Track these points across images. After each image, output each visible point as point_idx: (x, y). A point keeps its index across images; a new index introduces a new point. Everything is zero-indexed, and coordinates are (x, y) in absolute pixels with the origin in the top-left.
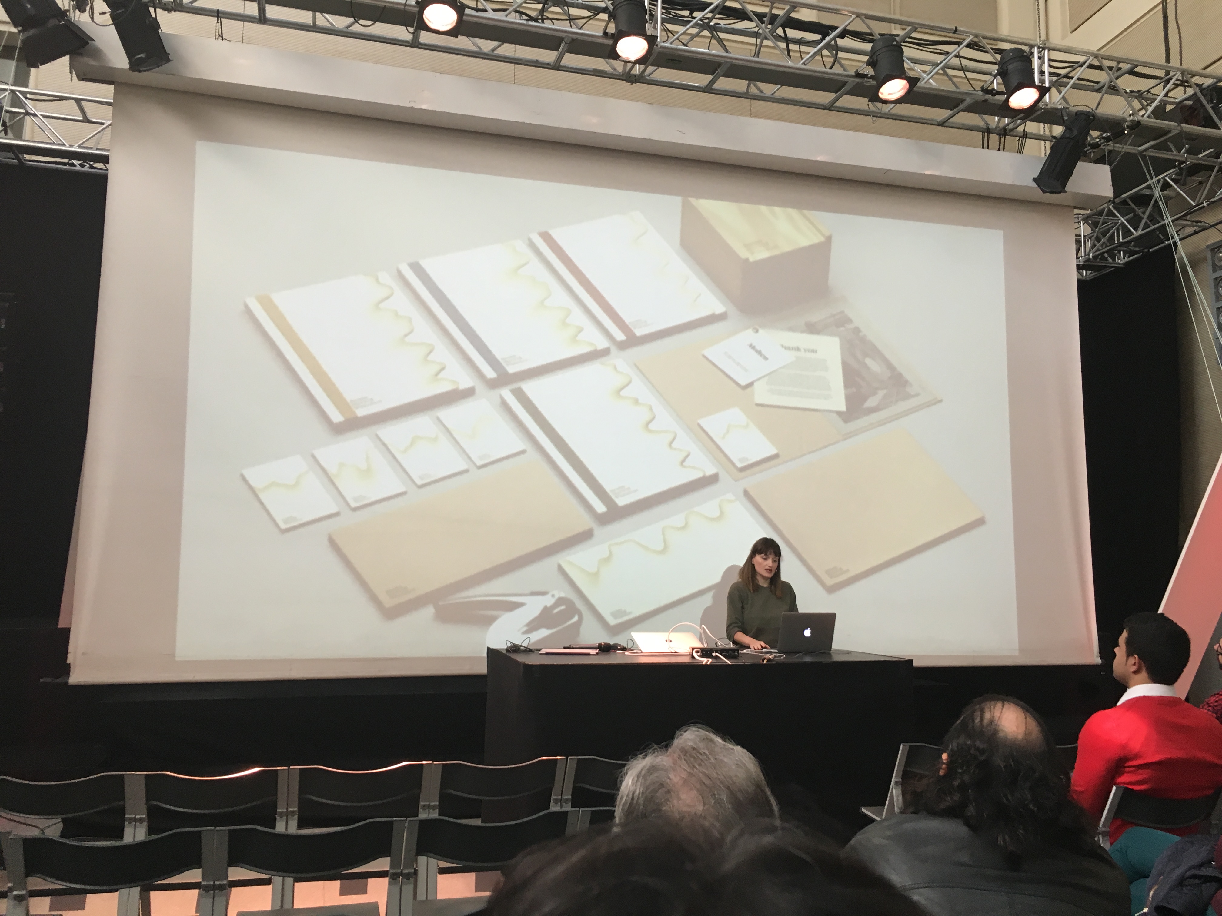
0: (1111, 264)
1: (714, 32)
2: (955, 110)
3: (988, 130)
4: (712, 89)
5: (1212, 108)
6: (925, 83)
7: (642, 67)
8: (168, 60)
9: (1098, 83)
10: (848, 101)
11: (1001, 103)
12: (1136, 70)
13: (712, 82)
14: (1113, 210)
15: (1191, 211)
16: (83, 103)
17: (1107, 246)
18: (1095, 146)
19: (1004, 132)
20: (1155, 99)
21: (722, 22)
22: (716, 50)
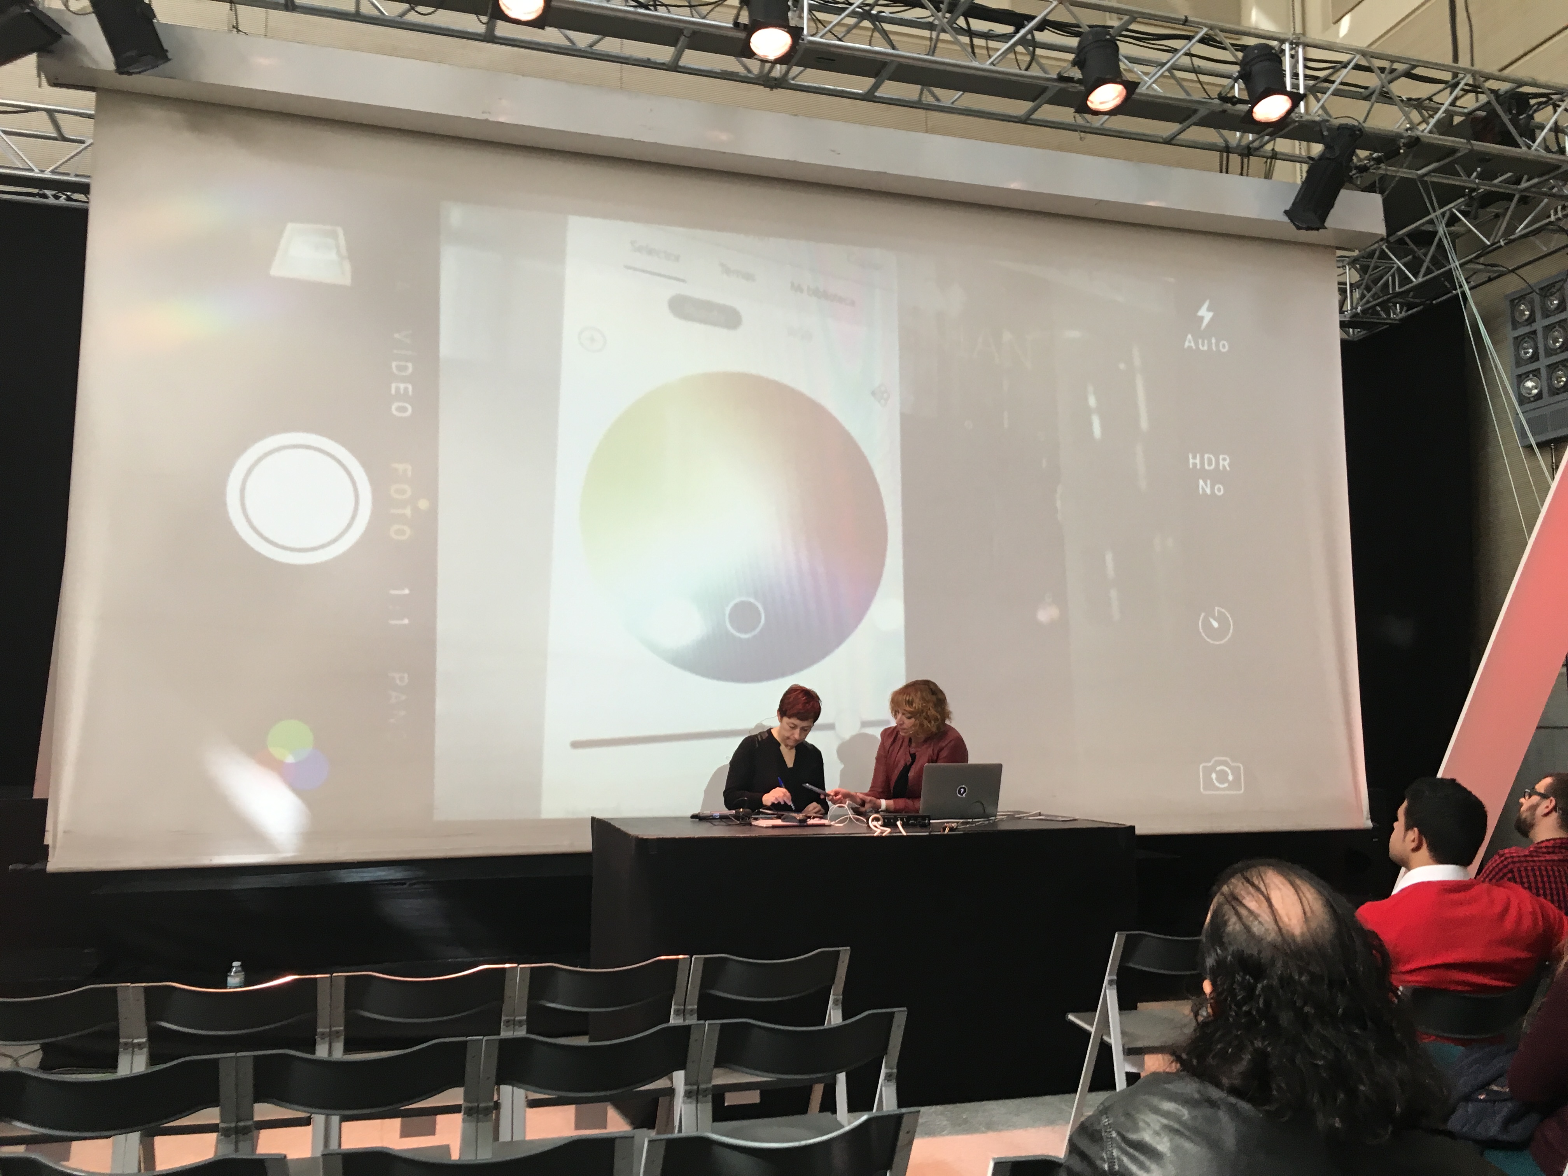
0: (1384, 319)
1: (877, 23)
2: (1186, 123)
3: (1227, 149)
4: (876, 97)
5: (1510, 120)
6: (1147, 88)
7: (784, 67)
8: (166, 59)
9: (1366, 88)
10: (1049, 112)
11: (1243, 114)
12: (1415, 71)
13: (876, 87)
14: (1387, 251)
15: (1485, 251)
16: (57, 115)
17: (1378, 298)
18: (1363, 169)
19: (1247, 152)
20: (1439, 109)
21: (887, 11)
22: (881, 47)
